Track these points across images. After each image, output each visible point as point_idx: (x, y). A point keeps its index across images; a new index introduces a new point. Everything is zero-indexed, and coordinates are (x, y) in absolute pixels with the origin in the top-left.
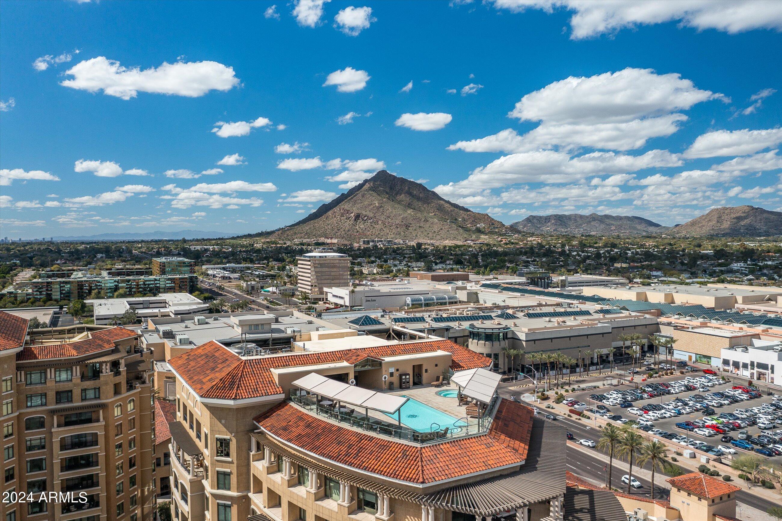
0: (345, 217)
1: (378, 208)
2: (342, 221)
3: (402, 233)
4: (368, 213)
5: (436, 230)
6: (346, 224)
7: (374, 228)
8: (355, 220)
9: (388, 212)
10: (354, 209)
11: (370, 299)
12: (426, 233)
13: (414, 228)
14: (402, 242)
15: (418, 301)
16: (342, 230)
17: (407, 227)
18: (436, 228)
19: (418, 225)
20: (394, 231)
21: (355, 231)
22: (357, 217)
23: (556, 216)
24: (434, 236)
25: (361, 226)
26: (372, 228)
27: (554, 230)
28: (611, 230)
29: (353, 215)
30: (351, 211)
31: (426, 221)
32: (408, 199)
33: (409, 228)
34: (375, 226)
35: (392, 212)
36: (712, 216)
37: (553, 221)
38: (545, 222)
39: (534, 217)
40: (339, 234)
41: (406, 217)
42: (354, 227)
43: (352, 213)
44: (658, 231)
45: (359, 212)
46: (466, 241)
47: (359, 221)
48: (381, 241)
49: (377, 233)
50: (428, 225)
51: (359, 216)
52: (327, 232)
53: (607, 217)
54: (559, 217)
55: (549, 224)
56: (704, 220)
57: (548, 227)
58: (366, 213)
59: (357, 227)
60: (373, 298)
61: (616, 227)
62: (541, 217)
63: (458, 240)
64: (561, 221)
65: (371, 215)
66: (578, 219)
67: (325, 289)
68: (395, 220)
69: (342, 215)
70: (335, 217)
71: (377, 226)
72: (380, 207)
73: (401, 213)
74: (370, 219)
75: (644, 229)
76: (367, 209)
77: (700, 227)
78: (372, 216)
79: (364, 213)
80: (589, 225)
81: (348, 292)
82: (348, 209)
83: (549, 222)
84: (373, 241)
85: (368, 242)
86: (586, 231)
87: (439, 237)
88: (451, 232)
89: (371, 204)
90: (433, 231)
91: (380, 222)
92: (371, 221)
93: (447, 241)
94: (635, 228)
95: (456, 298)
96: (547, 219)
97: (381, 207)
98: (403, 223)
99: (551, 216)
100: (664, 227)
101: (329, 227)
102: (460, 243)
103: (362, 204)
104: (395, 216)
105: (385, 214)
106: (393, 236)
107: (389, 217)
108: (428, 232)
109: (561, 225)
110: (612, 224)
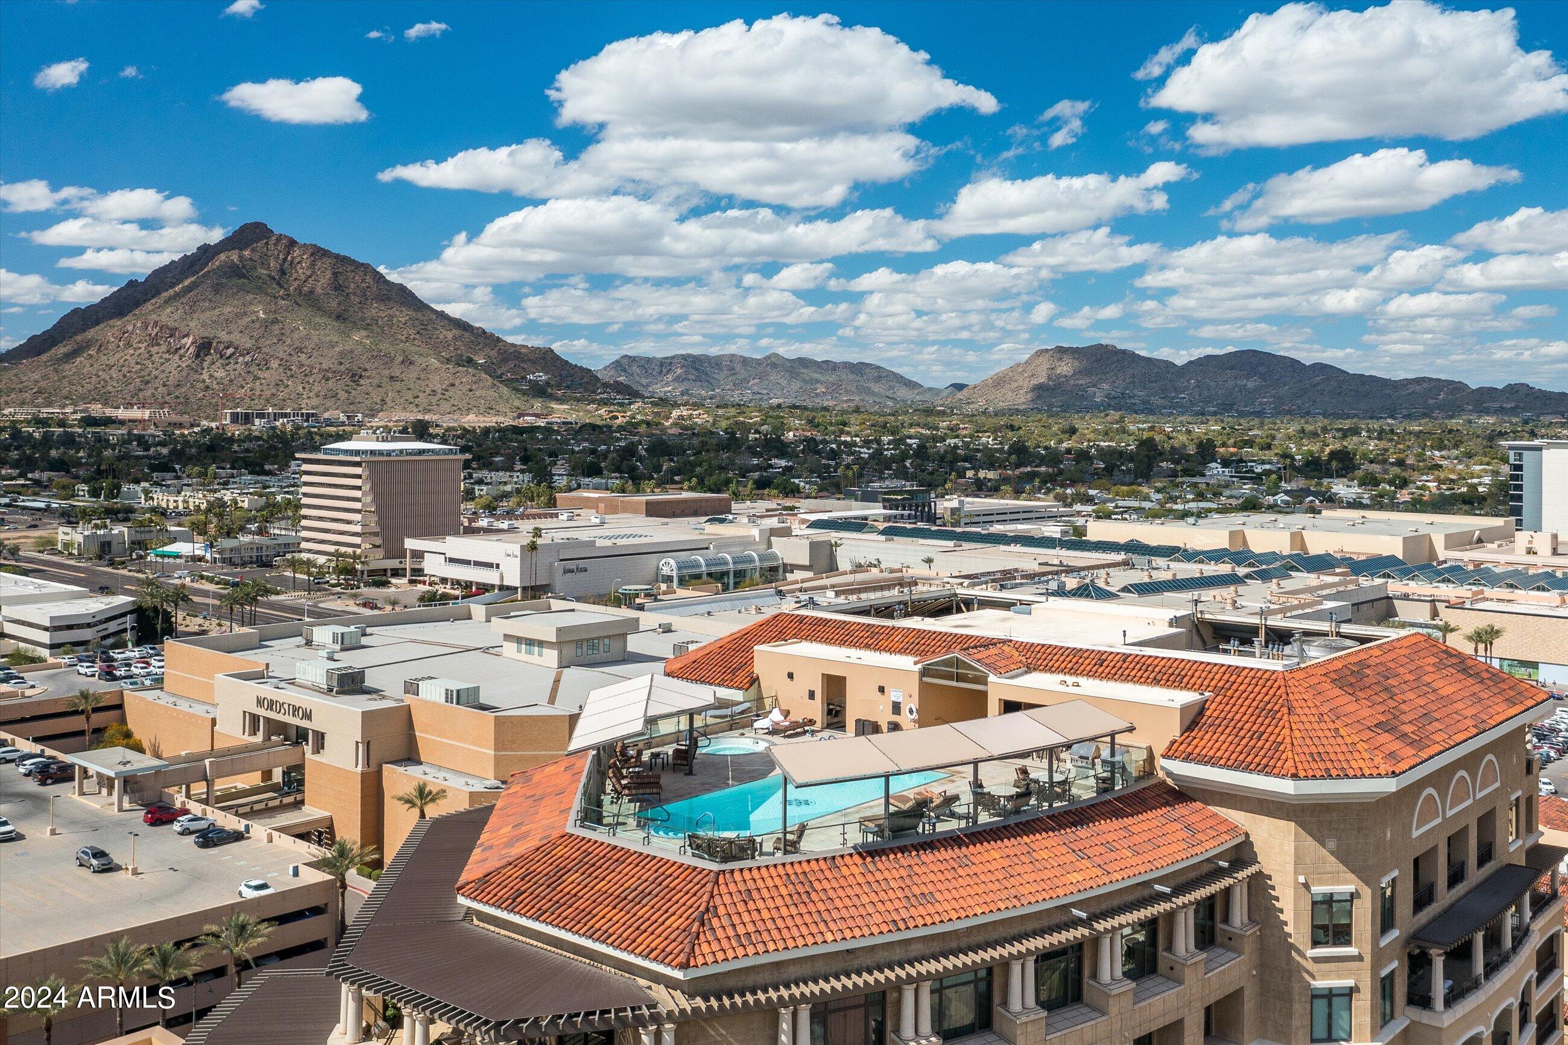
0: (164, 348)
1: (267, 325)
2: (155, 358)
3: (343, 395)
4: (235, 337)
5: (438, 388)
6: (171, 367)
7: (256, 378)
8: (197, 356)
9: (296, 336)
10: (192, 324)
11: (571, 565)
12: (409, 396)
13: (376, 382)
14: (343, 418)
15: (693, 567)
16: (158, 383)
17: (356, 377)
18: (436, 382)
19: (387, 372)
20: (317, 388)
21: (200, 385)
22: (204, 347)
23: (685, 357)
24: (434, 401)
25: (215, 372)
26: (250, 378)
27: (682, 394)
28: (817, 395)
29: (188, 341)
30: (185, 330)
31: (408, 362)
32: (334, 304)
33: (362, 382)
34: (260, 374)
35: (308, 337)
36: (1037, 366)
37: (679, 371)
38: (661, 372)
39: (633, 359)
40: (148, 393)
41: (352, 351)
42: (196, 376)
43: (187, 335)
44: (918, 398)
45: (209, 333)
46: (519, 417)
47: (208, 359)
48: (285, 415)
49: (269, 393)
50: (412, 374)
51: (210, 344)
52: (109, 388)
53: (804, 362)
54: (694, 362)
55: (670, 377)
56: (1021, 373)
57: (667, 384)
58: (232, 337)
59: (205, 376)
60: (582, 564)
61: (827, 388)
62: (649, 360)
63: (498, 413)
64: (697, 370)
65: (247, 343)
66: (738, 367)
67: (410, 544)
68: (321, 360)
69: (154, 341)
70: (129, 345)
71: (267, 374)
72: (273, 322)
73: (335, 339)
74: (243, 356)
75: (887, 394)
76: (233, 327)
77: (1013, 391)
78: (248, 345)
79: (223, 336)
80: (766, 383)
81: (516, 549)
82: (171, 324)
83: (668, 372)
84: (261, 416)
85: (247, 419)
86: (758, 397)
87: (445, 406)
88: (478, 393)
89: (245, 313)
90: (428, 391)
91: (274, 364)
92: (248, 358)
93: (471, 417)
94: (869, 391)
95: (774, 557)
96: (665, 365)
97: (275, 321)
98: (342, 368)
99: (673, 357)
100: (930, 389)
101: (114, 373)
102: (507, 421)
103: (217, 312)
104: (318, 347)
105: (289, 341)
106: (315, 401)
107: (300, 350)
108: (416, 393)
109: (698, 379)
110: (817, 381)
